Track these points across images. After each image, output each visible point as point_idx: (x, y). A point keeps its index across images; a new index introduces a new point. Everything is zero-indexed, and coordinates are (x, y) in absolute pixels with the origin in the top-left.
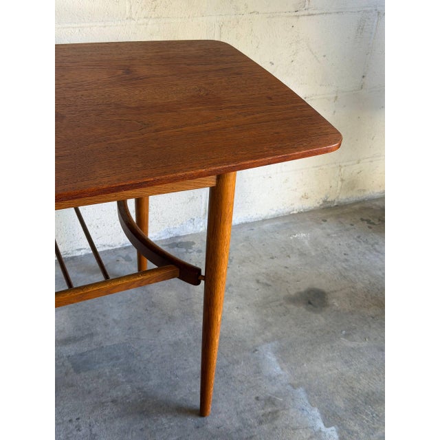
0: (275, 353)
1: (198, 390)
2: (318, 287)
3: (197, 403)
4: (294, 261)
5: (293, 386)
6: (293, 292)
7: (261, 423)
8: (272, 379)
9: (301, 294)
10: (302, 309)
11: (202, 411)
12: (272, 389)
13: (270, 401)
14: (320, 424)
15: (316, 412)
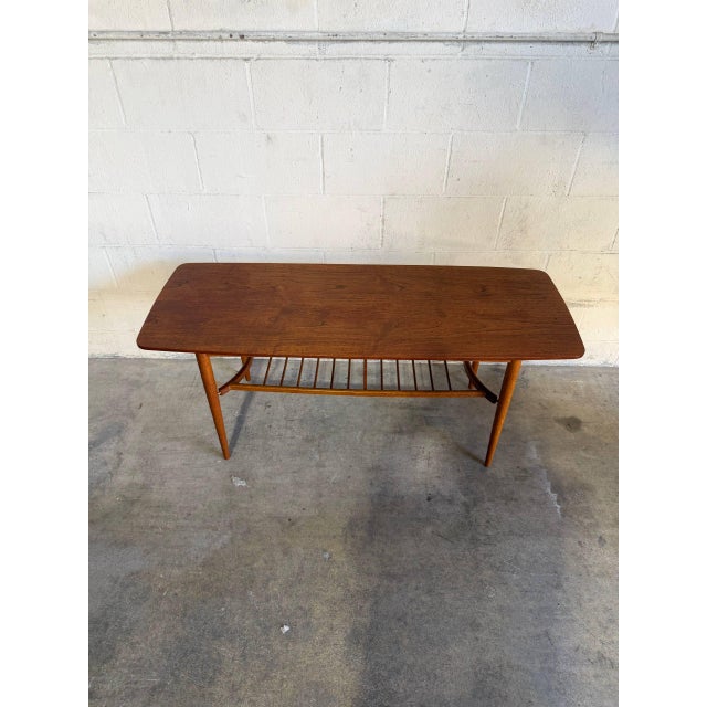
0: (537, 447)
1: (486, 453)
2: (579, 417)
3: (484, 458)
4: (568, 397)
5: (541, 467)
6: (560, 416)
7: (516, 479)
8: (530, 461)
9: (565, 419)
10: (562, 428)
11: (486, 464)
12: (527, 464)
13: (525, 470)
14: (549, 490)
15: (549, 484)
